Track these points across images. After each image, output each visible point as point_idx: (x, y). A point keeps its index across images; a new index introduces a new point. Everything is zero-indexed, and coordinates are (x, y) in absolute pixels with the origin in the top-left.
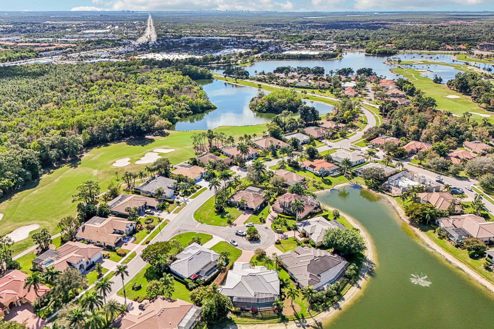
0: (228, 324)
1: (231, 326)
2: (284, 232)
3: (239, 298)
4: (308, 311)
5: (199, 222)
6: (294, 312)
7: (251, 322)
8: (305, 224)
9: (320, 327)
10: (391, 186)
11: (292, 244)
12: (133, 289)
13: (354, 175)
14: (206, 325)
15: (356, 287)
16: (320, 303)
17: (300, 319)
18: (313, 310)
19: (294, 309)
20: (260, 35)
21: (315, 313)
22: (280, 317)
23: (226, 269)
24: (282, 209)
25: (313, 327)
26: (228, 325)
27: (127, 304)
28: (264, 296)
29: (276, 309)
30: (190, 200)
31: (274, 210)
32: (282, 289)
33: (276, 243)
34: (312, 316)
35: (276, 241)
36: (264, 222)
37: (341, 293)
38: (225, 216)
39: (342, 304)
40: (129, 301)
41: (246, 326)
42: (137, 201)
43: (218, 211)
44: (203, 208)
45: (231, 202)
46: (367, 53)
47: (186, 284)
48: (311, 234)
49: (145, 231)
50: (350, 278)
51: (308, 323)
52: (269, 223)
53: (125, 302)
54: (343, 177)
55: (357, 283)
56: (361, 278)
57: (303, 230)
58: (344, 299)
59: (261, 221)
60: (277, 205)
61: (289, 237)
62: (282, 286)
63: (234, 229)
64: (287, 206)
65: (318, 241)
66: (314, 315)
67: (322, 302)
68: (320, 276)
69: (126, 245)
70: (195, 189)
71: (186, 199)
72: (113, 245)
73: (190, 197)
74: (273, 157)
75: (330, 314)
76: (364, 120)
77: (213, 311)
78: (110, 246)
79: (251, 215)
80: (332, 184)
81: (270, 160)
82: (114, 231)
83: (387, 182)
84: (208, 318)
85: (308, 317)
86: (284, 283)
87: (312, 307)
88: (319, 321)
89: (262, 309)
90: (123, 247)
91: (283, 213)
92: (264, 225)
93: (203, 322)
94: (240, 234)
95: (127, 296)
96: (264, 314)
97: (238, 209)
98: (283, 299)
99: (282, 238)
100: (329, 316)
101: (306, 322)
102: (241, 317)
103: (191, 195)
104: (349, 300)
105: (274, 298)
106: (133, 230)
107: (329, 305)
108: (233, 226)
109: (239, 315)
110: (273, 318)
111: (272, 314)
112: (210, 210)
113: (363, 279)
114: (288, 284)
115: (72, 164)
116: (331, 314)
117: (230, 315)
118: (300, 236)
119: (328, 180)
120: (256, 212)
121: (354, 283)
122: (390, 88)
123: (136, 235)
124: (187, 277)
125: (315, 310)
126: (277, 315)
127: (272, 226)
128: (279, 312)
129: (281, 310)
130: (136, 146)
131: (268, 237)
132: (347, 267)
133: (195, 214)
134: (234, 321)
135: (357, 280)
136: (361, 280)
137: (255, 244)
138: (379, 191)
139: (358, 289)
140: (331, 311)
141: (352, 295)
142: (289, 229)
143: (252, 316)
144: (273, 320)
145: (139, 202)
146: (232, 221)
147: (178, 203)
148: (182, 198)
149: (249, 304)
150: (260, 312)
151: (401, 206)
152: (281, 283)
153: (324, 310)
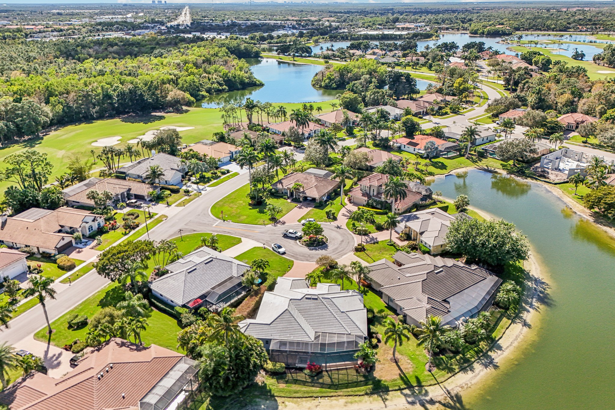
0: (258, 397)
1: (264, 402)
2: (370, 233)
3: (283, 343)
4: (430, 371)
5: (220, 219)
6: (399, 372)
7: (308, 392)
8: (409, 219)
9: (458, 405)
10: (546, 170)
11: (387, 250)
12: (70, 327)
13: (482, 155)
14: (208, 400)
15: (520, 325)
16: (452, 355)
17: (413, 387)
18: (439, 369)
19: (398, 366)
20: (327, 19)
21: (443, 376)
22: (371, 382)
23: (259, 290)
24: (366, 199)
25: (444, 405)
26: (257, 400)
27: (50, 355)
28: (335, 340)
29: (362, 365)
30: (207, 189)
31: (350, 203)
32: (371, 326)
33: (357, 250)
34: (439, 380)
35: (356, 245)
36: (335, 219)
37: (493, 335)
38: (265, 210)
39: (497, 356)
40: (54, 350)
41: (296, 403)
42: (114, 186)
43: (254, 202)
44: (229, 199)
45: (277, 191)
46: (472, 34)
47: (177, 316)
48: (422, 233)
49: (121, 230)
50: (507, 309)
51: (431, 395)
52: (342, 220)
53: (47, 352)
54: (462, 159)
55: (521, 318)
56: (527, 307)
57: (406, 227)
58: (500, 348)
59: (328, 217)
60: (357, 193)
61: (379, 239)
62: (371, 322)
63: (280, 229)
64: (375, 194)
65: (436, 244)
66: (443, 379)
67: (456, 353)
68: (449, 303)
69: (79, 252)
70: (219, 174)
71: (201, 187)
72: (53, 252)
73: (208, 184)
74: (348, 136)
75: (475, 376)
76: (482, 95)
77: (224, 369)
78: (48, 253)
79: (311, 208)
80: (447, 168)
81: (344, 140)
82: (60, 228)
83: (538, 165)
84: (211, 384)
85: (429, 383)
86: (374, 317)
87: (437, 363)
88: (455, 392)
89: (330, 367)
90: (74, 256)
91: (368, 205)
92: (334, 224)
93: (203, 394)
94: (290, 235)
95: (54, 340)
96: (336, 376)
97: (289, 201)
98: (376, 347)
99: (367, 242)
100: (473, 382)
101: (426, 394)
102: (287, 382)
103: (211, 183)
104: (512, 348)
105: (357, 343)
106: (98, 228)
107: (473, 360)
108: (279, 225)
109: (282, 378)
110: (357, 384)
111: (353, 375)
112: (241, 202)
113: (530, 310)
114: (383, 317)
115: (28, 143)
116: (479, 377)
117: (261, 378)
118: (400, 239)
119: (440, 162)
120: (321, 205)
121: (514, 318)
122: (513, 63)
123: (103, 237)
124: (181, 303)
125: (443, 370)
126: (363, 379)
127: (347, 225)
128: (369, 372)
129: (372, 368)
130: (135, 124)
131: (342, 241)
132: (499, 288)
133: (214, 207)
134: (270, 391)
135: (520, 312)
136: (528, 311)
137: (317, 252)
138: (529, 177)
139: (525, 329)
140: (477, 371)
141: (516, 339)
142: (380, 228)
143: (310, 380)
144: (355, 389)
145: (117, 186)
146: (277, 217)
147: (187, 192)
148: (195, 186)
149: (303, 356)
150: (327, 371)
151: (571, 196)
152: (370, 316)
153: (463, 369)
